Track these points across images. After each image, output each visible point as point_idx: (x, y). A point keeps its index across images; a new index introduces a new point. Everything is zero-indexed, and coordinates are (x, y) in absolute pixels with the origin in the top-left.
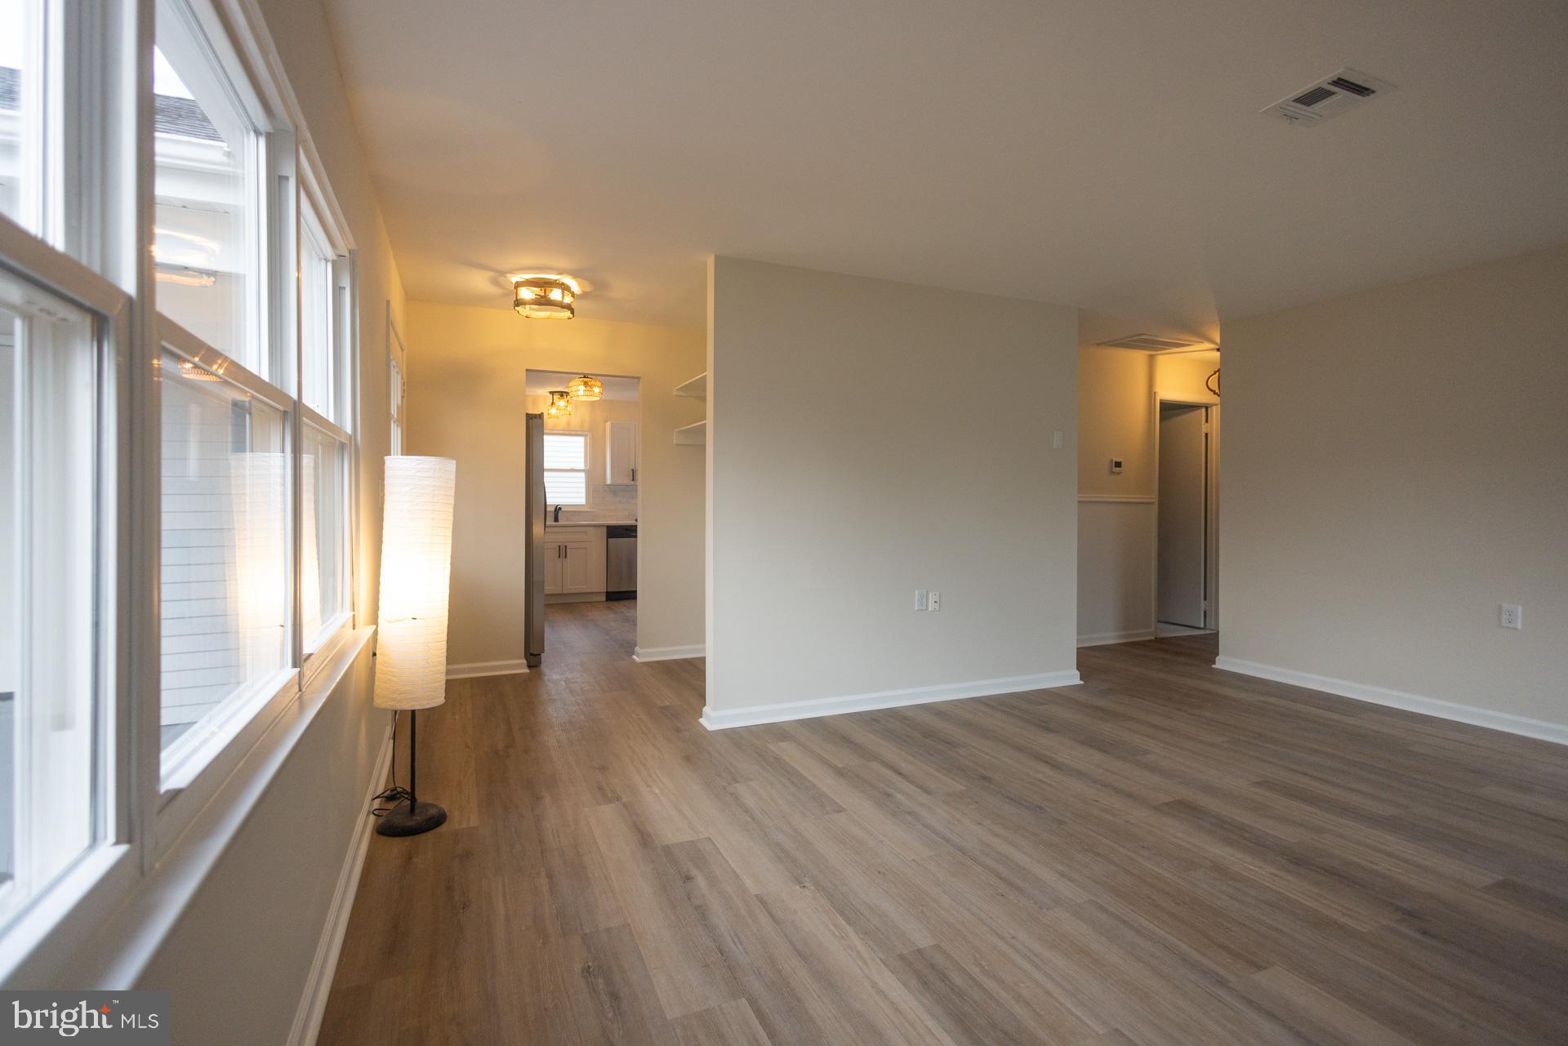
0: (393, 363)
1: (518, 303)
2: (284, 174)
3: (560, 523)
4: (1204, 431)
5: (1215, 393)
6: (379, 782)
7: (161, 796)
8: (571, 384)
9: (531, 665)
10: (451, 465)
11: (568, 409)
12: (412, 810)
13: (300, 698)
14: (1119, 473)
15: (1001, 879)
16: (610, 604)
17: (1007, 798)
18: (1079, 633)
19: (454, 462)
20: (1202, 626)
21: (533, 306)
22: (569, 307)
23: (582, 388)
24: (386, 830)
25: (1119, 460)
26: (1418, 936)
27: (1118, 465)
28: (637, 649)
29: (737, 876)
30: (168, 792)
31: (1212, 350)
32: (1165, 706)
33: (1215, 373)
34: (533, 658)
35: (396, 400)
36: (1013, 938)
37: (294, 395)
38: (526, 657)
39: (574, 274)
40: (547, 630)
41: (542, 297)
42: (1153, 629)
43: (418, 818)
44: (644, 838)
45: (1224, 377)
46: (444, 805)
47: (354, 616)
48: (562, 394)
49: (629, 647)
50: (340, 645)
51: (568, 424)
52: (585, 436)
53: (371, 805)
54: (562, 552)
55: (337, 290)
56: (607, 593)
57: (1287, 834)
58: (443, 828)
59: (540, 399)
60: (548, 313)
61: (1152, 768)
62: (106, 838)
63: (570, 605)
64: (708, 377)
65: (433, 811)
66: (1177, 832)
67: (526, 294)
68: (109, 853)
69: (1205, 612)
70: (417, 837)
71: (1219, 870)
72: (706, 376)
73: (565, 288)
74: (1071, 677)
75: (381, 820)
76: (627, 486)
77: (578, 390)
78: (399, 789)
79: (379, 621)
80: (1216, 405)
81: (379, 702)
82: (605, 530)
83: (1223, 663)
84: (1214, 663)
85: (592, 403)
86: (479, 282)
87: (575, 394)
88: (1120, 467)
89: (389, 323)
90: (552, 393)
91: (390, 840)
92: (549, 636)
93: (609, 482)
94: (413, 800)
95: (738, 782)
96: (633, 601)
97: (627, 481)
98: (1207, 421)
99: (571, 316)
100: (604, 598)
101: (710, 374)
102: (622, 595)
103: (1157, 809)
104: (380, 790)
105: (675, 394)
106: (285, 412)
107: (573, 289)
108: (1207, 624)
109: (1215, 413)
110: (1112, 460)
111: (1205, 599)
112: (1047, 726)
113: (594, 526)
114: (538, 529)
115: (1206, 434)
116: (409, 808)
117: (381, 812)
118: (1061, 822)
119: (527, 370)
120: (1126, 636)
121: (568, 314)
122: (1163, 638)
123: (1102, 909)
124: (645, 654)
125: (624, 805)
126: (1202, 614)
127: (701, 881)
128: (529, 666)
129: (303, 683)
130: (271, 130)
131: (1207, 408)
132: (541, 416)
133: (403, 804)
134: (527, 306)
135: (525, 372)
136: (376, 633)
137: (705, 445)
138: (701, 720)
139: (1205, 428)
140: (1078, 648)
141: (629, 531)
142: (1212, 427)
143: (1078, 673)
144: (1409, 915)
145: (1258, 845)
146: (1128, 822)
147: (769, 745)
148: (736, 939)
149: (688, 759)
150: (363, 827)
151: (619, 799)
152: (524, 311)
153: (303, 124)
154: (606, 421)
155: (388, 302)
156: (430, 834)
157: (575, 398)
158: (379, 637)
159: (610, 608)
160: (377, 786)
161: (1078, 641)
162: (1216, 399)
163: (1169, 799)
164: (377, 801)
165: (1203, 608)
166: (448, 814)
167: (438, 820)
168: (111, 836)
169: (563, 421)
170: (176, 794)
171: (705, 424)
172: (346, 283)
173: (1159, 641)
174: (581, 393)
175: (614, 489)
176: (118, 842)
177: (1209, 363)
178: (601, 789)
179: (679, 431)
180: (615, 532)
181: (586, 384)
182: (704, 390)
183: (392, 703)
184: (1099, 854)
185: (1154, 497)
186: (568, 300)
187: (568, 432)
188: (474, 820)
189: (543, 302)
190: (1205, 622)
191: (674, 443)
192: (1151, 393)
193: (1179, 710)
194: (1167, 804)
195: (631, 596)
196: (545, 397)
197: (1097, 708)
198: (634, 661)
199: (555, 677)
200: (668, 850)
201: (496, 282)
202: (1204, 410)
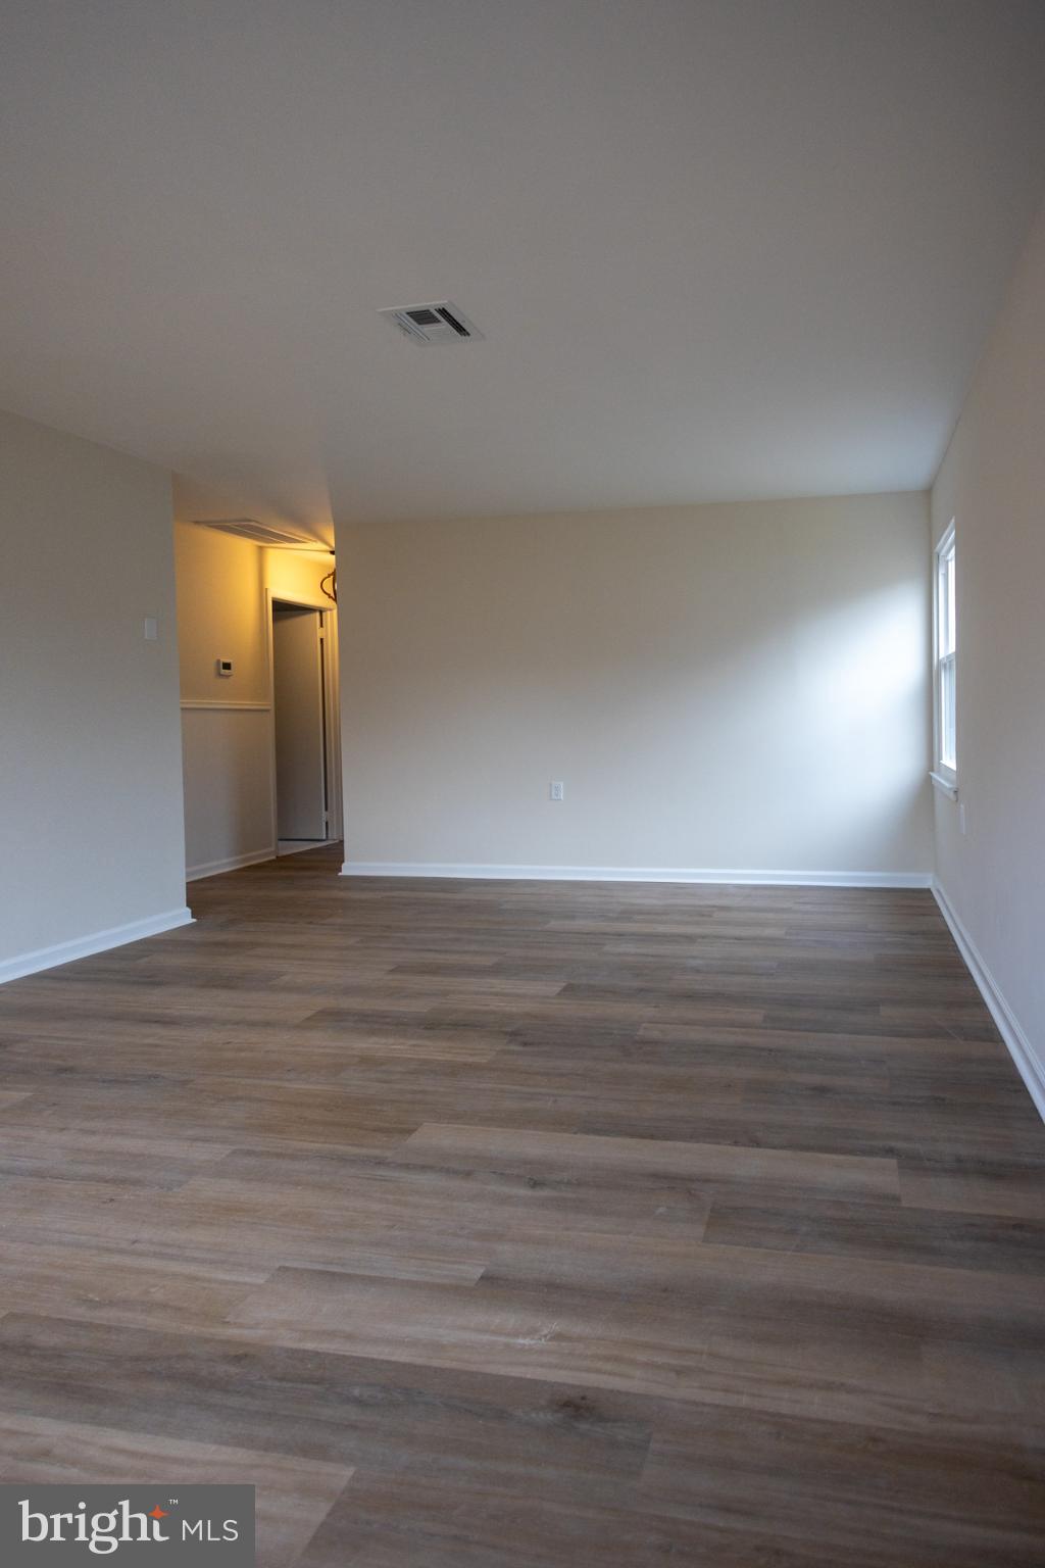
4: (319, 636)
5: (330, 597)
14: (227, 676)
15: (107, 1182)
17: (104, 1082)
18: (187, 866)
20: (324, 837)
25: (227, 661)
26: (521, 1048)
27: (227, 666)
31: (326, 551)
32: (294, 923)
33: (329, 577)
36: (135, 1242)
42: (273, 849)
45: (339, 581)
57: (420, 1007)
61: (289, 989)
66: (322, 1042)
69: (327, 823)
71: (367, 1061)
74: (183, 917)
80: (331, 610)
83: (348, 869)
84: (341, 871)
88: (229, 669)
98: (322, 626)
103: (298, 1027)
108: (330, 835)
109: (332, 618)
110: (218, 661)
111: (326, 809)
112: (153, 980)
115: (322, 640)
118: (184, 1083)
120: (244, 860)
122: (285, 857)
123: (249, 1153)
126: (324, 824)
131: (321, 612)
139: (320, 633)
140: (187, 883)
142: (326, 631)
143: (189, 910)
144: (514, 1035)
145: (399, 1025)
146: (268, 1052)
161: (188, 875)
162: (330, 603)
163: (309, 1013)
165: (324, 819)
173: (279, 859)
177: (322, 565)
184: (239, 1098)
185: (270, 704)
190: (327, 834)
192: (262, 590)
193: (311, 923)
194: (308, 1019)
197: (217, 944)
202: (318, 614)
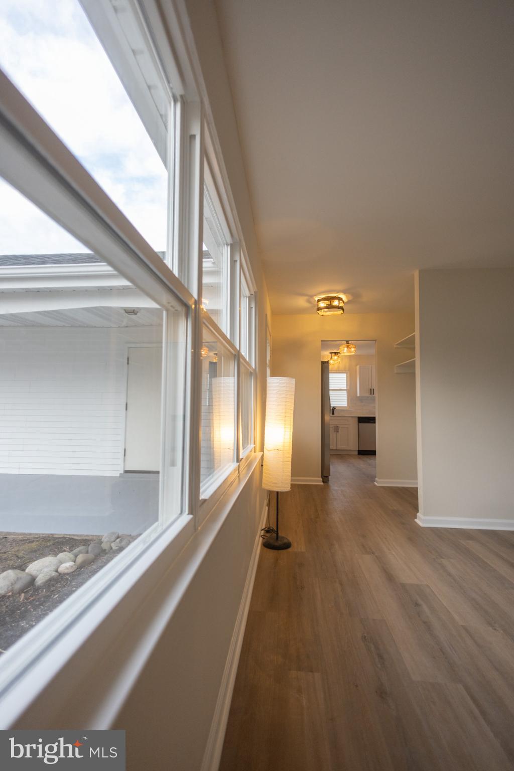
0: (268, 341)
1: (319, 309)
2: (235, 259)
3: (335, 415)
6: (263, 524)
7: (200, 501)
8: (340, 347)
9: (324, 481)
10: (293, 381)
11: (339, 360)
12: (277, 539)
13: (239, 476)
16: (360, 456)
19: (294, 380)
21: (325, 310)
22: (341, 308)
23: (346, 349)
24: (267, 545)
28: (376, 479)
29: (448, 611)
30: (202, 499)
34: (325, 478)
35: (268, 358)
37: (238, 348)
38: (322, 477)
39: (344, 292)
40: (331, 466)
41: (329, 305)
43: (279, 543)
44: (390, 578)
46: (290, 539)
47: (255, 447)
48: (336, 353)
49: (372, 478)
50: (250, 459)
51: (339, 367)
52: (347, 373)
53: (261, 533)
54: (337, 429)
55: (250, 308)
56: (358, 451)
58: (290, 550)
59: (326, 355)
60: (332, 313)
62: (185, 512)
63: (341, 455)
64: (416, 335)
65: (285, 541)
67: (322, 304)
68: (186, 518)
70: (280, 551)
72: (414, 335)
73: (340, 299)
75: (265, 540)
76: (368, 397)
77: (344, 351)
78: (272, 528)
79: (265, 450)
81: (264, 486)
82: (357, 419)
85: (350, 356)
86: (301, 302)
87: (342, 352)
89: (267, 325)
90: (331, 353)
91: (269, 550)
92: (332, 469)
93: (358, 395)
94: (277, 534)
95: (442, 558)
96: (373, 456)
97: (368, 395)
99: (343, 312)
100: (357, 453)
101: (417, 333)
102: (368, 453)
104: (263, 527)
105: (395, 347)
106: (235, 355)
107: (343, 300)
113: (352, 417)
114: (327, 418)
116: (276, 537)
117: (265, 537)
119: (322, 341)
121: (342, 312)
124: (380, 482)
125: (376, 556)
127: (425, 608)
128: (323, 482)
129: (240, 470)
130: (232, 243)
132: (328, 362)
133: (273, 535)
134: (322, 310)
135: (320, 342)
136: (263, 456)
137: (415, 373)
138: (416, 520)
141: (372, 420)
147: (459, 540)
148: (452, 648)
149: (410, 539)
150: (258, 541)
151: (373, 553)
152: (321, 313)
153: (242, 238)
154: (356, 366)
155: (266, 315)
156: (285, 551)
157: (342, 354)
158: (264, 457)
159: (360, 458)
160: (262, 525)
164: (263, 531)
166: (292, 544)
167: (287, 546)
168: (187, 512)
169: (336, 366)
170: (205, 500)
171: (415, 361)
172: (253, 306)
174: (345, 351)
175: (361, 399)
176: (188, 514)
178: (363, 546)
179: (397, 366)
180: (362, 420)
181: (348, 347)
182: (414, 343)
183: (269, 487)
186: (342, 304)
187: (338, 371)
188: (303, 550)
189: (330, 307)
191: (395, 372)
195: (373, 453)
196: (328, 355)
198: (375, 485)
199: (336, 488)
200: (403, 586)
201: (309, 301)
